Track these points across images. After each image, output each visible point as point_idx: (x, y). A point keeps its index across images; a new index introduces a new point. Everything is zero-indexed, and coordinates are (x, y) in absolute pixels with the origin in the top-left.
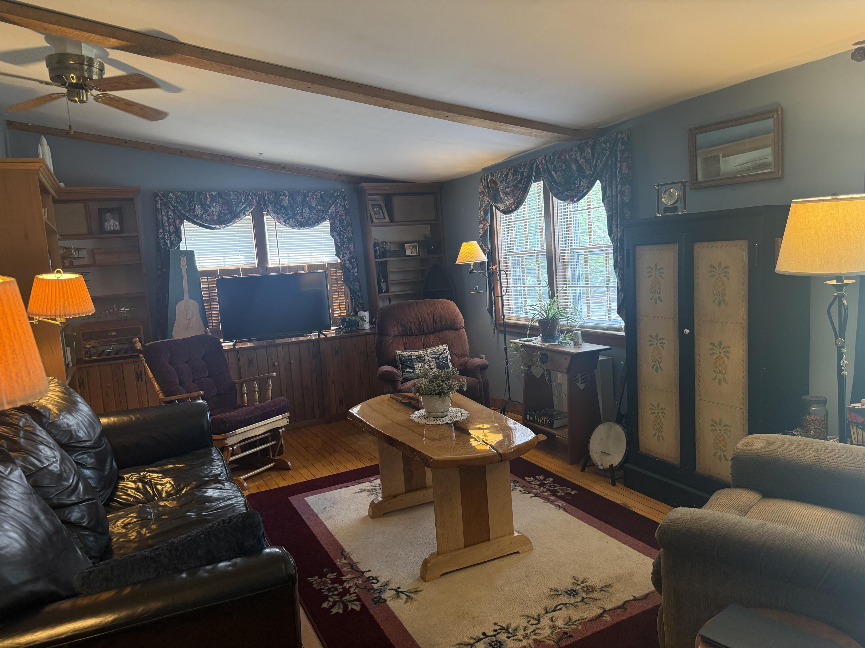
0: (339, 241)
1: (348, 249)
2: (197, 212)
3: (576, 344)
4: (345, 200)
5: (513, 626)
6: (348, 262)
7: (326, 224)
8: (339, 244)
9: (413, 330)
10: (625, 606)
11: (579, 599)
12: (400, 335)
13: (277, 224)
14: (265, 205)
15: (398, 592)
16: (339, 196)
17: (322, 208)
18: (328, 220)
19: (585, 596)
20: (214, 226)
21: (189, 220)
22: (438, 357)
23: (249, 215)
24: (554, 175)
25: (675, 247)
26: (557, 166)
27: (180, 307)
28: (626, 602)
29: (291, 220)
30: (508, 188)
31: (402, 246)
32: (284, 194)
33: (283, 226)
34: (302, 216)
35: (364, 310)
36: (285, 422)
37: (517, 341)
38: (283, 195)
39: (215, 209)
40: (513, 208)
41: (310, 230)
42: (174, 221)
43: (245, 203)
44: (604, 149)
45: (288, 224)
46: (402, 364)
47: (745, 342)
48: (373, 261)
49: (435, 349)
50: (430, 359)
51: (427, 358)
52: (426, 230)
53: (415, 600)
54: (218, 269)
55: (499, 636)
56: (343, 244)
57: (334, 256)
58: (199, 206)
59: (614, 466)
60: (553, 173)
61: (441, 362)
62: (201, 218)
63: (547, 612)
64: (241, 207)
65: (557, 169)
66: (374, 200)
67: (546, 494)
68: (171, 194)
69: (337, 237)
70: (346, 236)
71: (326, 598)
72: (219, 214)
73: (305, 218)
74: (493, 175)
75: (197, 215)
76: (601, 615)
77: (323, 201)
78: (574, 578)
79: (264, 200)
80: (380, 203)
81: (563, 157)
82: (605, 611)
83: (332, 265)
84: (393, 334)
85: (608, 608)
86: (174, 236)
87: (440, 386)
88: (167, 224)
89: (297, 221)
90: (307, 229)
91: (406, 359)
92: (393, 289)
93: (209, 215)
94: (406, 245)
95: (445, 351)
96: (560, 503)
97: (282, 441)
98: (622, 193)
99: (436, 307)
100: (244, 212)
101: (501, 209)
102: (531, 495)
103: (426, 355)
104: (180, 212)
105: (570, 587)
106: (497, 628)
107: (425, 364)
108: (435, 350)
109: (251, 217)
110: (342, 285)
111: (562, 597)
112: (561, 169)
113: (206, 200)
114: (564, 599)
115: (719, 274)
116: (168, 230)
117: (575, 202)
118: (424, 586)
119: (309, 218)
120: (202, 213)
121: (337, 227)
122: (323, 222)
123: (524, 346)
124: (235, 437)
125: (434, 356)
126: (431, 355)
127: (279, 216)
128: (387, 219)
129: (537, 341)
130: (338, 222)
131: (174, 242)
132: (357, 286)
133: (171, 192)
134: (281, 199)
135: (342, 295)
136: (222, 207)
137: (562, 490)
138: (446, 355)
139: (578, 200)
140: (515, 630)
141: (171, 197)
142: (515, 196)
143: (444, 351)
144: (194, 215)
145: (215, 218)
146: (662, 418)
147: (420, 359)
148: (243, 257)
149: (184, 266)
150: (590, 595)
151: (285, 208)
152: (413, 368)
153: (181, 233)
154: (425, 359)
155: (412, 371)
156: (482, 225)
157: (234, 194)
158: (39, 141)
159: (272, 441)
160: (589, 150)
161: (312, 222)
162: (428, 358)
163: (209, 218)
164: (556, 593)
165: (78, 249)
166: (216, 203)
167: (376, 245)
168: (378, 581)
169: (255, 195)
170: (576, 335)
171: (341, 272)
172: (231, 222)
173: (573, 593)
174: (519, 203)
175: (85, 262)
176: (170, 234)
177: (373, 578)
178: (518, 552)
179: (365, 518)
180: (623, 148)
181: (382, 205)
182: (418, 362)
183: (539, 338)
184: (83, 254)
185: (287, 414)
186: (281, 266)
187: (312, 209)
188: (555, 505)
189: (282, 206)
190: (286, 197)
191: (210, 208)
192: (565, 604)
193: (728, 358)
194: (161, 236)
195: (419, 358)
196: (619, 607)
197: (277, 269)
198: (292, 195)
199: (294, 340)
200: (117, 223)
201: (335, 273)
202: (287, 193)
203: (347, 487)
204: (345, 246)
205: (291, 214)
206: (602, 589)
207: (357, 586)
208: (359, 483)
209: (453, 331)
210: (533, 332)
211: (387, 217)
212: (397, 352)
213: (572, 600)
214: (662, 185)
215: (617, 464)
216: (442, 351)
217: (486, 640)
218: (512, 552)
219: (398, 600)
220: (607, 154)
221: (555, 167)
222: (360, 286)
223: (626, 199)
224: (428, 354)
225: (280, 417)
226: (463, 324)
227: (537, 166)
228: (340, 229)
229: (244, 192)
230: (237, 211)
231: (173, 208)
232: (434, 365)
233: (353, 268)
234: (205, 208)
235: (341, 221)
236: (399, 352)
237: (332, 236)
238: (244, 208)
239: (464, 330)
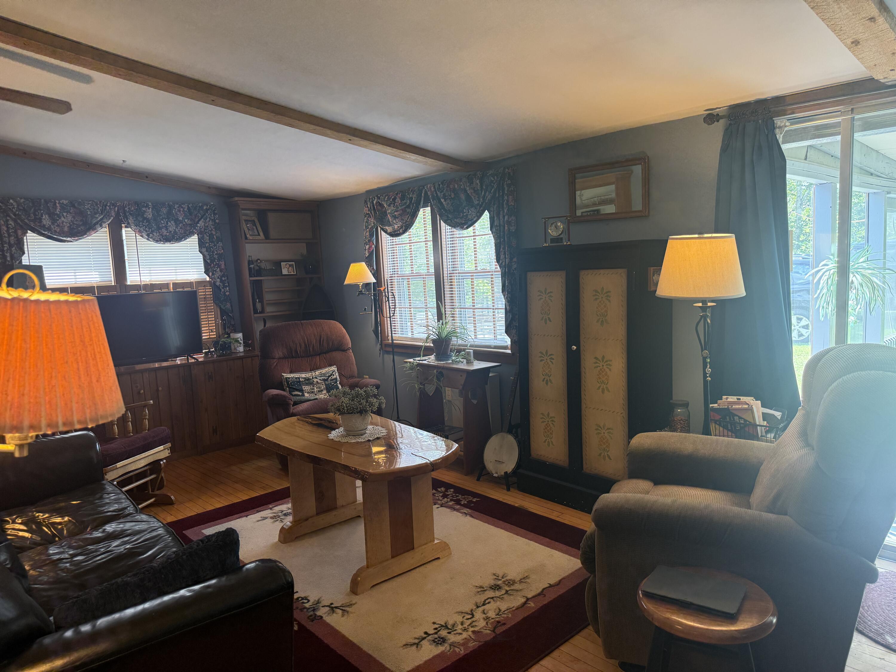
0: (208, 257)
1: (219, 266)
2: (44, 222)
3: (469, 362)
5: (451, 622)
6: (219, 280)
7: (195, 239)
8: (209, 261)
9: (299, 352)
10: (544, 593)
11: (503, 592)
12: (285, 358)
13: (139, 237)
14: (126, 217)
15: (332, 608)
16: (209, 209)
17: (189, 222)
18: (196, 235)
19: (508, 589)
20: (65, 239)
21: (33, 231)
22: (327, 379)
23: (106, 227)
24: (444, 203)
25: (563, 274)
26: (447, 194)
28: (544, 589)
29: (155, 234)
30: (397, 211)
31: (277, 264)
32: (147, 206)
33: (146, 240)
34: (167, 229)
35: (236, 332)
36: (167, 453)
37: (411, 360)
38: (146, 207)
39: (66, 219)
40: (401, 231)
41: (176, 244)
42: (16, 232)
43: (102, 214)
44: (492, 181)
45: (151, 238)
46: (289, 388)
47: (625, 356)
48: (247, 279)
49: (324, 371)
50: (319, 381)
51: (315, 380)
52: (302, 249)
53: (352, 613)
54: (69, 286)
55: (440, 632)
56: (212, 261)
57: (203, 274)
58: (47, 216)
59: (508, 472)
60: (442, 200)
61: (331, 383)
62: (49, 229)
63: (478, 607)
64: (97, 218)
65: (447, 197)
66: (246, 215)
67: (451, 503)
68: (11, 201)
69: (206, 253)
70: (216, 252)
72: (71, 225)
73: (171, 232)
74: (379, 198)
75: (44, 226)
76: (525, 603)
77: (191, 214)
78: (494, 575)
79: (125, 212)
80: (253, 218)
81: (451, 186)
82: (528, 599)
83: (200, 283)
84: (277, 356)
85: (530, 596)
86: (16, 249)
88: (6, 235)
89: (161, 235)
90: (173, 244)
91: (294, 382)
92: (269, 309)
93: (58, 226)
94: (282, 263)
95: (334, 373)
96: (466, 510)
97: (163, 474)
98: (509, 223)
99: (322, 328)
100: (100, 224)
101: (389, 231)
102: (437, 506)
103: (315, 377)
104: (22, 221)
105: (492, 582)
106: (437, 626)
107: (314, 386)
108: (324, 372)
109: (107, 230)
110: (211, 305)
111: (487, 592)
112: (450, 197)
113: (55, 209)
114: (491, 594)
115: (602, 298)
116: (7, 241)
117: (465, 229)
118: (355, 599)
119: (176, 232)
120: (50, 224)
121: (207, 243)
122: (191, 237)
123: (419, 365)
124: (115, 471)
125: (323, 378)
126: (320, 377)
127: (142, 229)
128: (262, 236)
129: (431, 360)
130: (208, 238)
131: (15, 255)
132: (228, 306)
133: (13, 199)
134: (144, 211)
135: (212, 316)
136: (74, 217)
137: (464, 498)
138: (335, 377)
139: (467, 228)
140: (453, 625)
141: (12, 204)
142: (403, 220)
143: (333, 373)
144: (39, 226)
145: (66, 229)
146: (551, 425)
147: (308, 381)
148: (97, 273)
150: (512, 588)
151: (148, 220)
152: (302, 391)
153: (23, 245)
154: (313, 381)
155: (300, 394)
156: (367, 247)
157: (89, 204)
159: (151, 475)
160: (478, 182)
161: (179, 237)
162: (317, 380)
163: (58, 229)
164: (482, 589)
166: (67, 212)
167: (250, 262)
168: (309, 601)
169: (114, 205)
170: (469, 353)
171: (211, 291)
172: (85, 234)
173: (496, 587)
174: (407, 227)
176: (11, 246)
177: (303, 599)
178: (438, 558)
179: (276, 543)
180: (509, 182)
181: (256, 220)
182: (307, 384)
183: (432, 357)
185: (169, 445)
186: (142, 283)
187: (178, 223)
188: (461, 513)
189: (145, 219)
190: (149, 209)
191: (60, 218)
192: (492, 598)
193: (610, 370)
195: (307, 380)
196: (539, 594)
197: (137, 287)
198: (156, 206)
199: (157, 365)
201: (204, 292)
202: (150, 204)
203: (247, 516)
204: (215, 263)
205: (155, 227)
206: (521, 581)
208: (258, 512)
209: (341, 352)
210: (428, 351)
211: (261, 234)
212: (283, 374)
213: (497, 593)
214: (548, 218)
215: (511, 470)
216: (331, 372)
217: (430, 638)
218: (433, 558)
219: (335, 615)
220: (495, 186)
221: (444, 195)
222: (231, 306)
223: (513, 229)
224: (317, 376)
225: (161, 448)
226: (350, 346)
227: (426, 193)
228: (210, 245)
229: (100, 202)
230: (94, 221)
231: (14, 217)
232: (323, 387)
233: (224, 287)
234: (53, 217)
235: (211, 236)
236: (286, 375)
237: (201, 252)
238: (101, 220)
239: (351, 351)
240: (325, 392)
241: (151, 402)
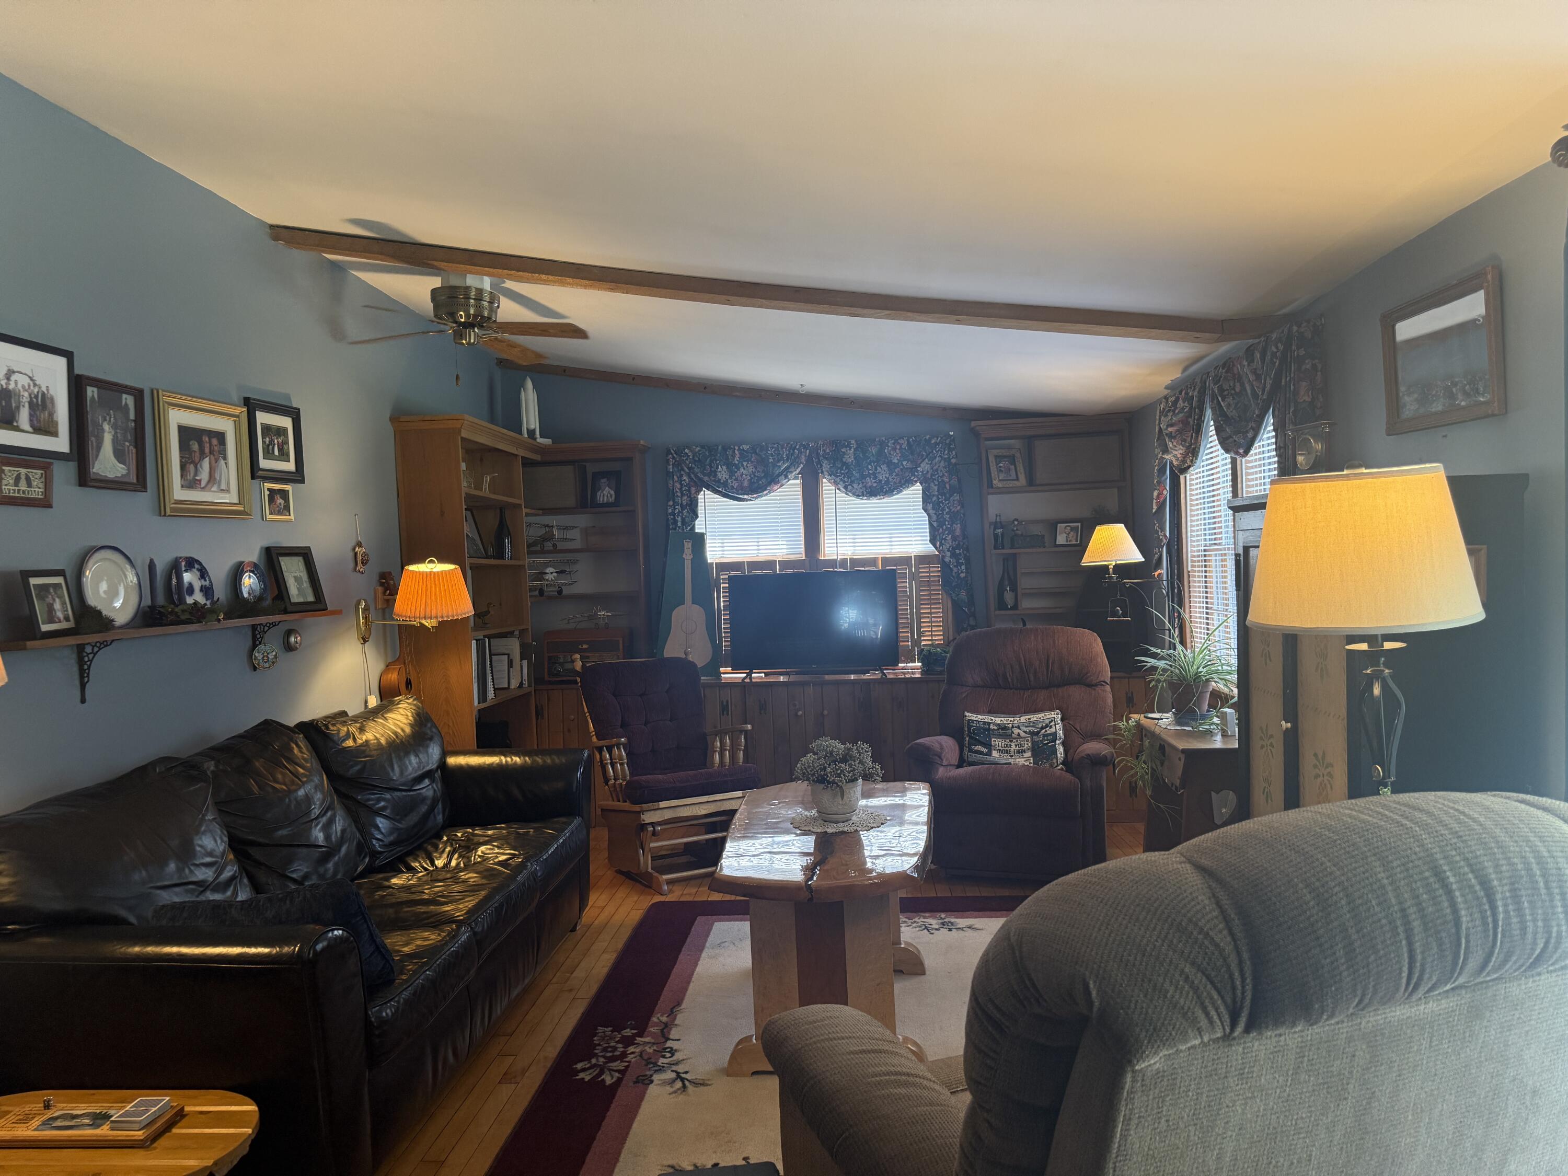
0: (935, 518)
1: (951, 532)
2: (719, 476)
3: (1225, 735)
4: (950, 450)
6: (948, 554)
7: (916, 490)
8: (935, 524)
9: (1010, 680)
12: (982, 686)
13: (839, 492)
14: (819, 463)
15: (678, 1078)
16: (938, 444)
17: (909, 465)
18: (918, 484)
20: (741, 496)
21: (709, 488)
22: (1038, 733)
23: (796, 478)
24: (1222, 404)
27: (678, 615)
29: (855, 486)
31: (1051, 527)
32: (849, 446)
33: (844, 495)
34: (875, 478)
38: (846, 447)
41: (887, 500)
42: (689, 490)
43: (787, 460)
44: (1274, 355)
45: (850, 491)
46: (971, 737)
48: (992, 553)
49: (1035, 717)
50: (1023, 734)
51: (1016, 731)
53: (687, 1095)
54: (746, 560)
56: (942, 523)
57: (927, 544)
58: (724, 467)
60: (1220, 399)
61: (1042, 741)
62: (725, 484)
64: (780, 467)
65: (1226, 393)
68: (687, 450)
69: (931, 512)
70: (947, 510)
71: (591, 1057)
72: (752, 478)
73: (880, 481)
75: (719, 480)
77: (912, 454)
79: (817, 458)
83: (923, 559)
84: (969, 682)
86: (688, 512)
88: (679, 494)
89: (865, 486)
90: (880, 499)
91: (979, 728)
92: (1027, 604)
93: (736, 479)
94: (1059, 525)
95: (1053, 723)
99: (1054, 641)
100: (785, 474)
103: (1016, 725)
104: (696, 476)
107: (1011, 741)
108: (1035, 719)
109: (798, 482)
110: (938, 595)
112: (1233, 392)
113: (733, 456)
116: (680, 502)
119: (887, 482)
120: (727, 477)
121: (934, 495)
122: (908, 487)
124: (657, 812)
125: (1030, 728)
126: (1026, 727)
127: (838, 479)
128: (1023, 480)
129: (1168, 721)
130: (936, 488)
131: (687, 519)
132: (963, 595)
133: (687, 448)
134: (844, 452)
135: (939, 610)
136: (756, 467)
138: (1053, 730)
141: (687, 455)
143: (1050, 722)
144: (714, 481)
145: (746, 484)
147: (1004, 731)
148: (785, 543)
149: (688, 555)
151: (849, 467)
152: (989, 746)
153: (697, 506)
154: (1013, 732)
155: (985, 750)
156: (1151, 496)
157: (773, 448)
158: (523, 384)
160: (1259, 357)
161: (890, 488)
162: (1019, 731)
163: (736, 484)
166: (748, 461)
167: (997, 525)
168: (672, 1056)
169: (806, 447)
171: (939, 571)
172: (766, 489)
174: (1194, 453)
175: (577, 545)
176: (683, 507)
177: (670, 1051)
181: (1018, 455)
182: (1000, 736)
183: (1169, 715)
184: (572, 534)
186: (839, 558)
187: (893, 467)
189: (844, 464)
190: (850, 450)
191: (739, 469)
193: (1331, 787)
194: (670, 511)
195: (1002, 729)
197: (832, 563)
198: (862, 446)
199: (850, 677)
200: (612, 492)
201: (927, 572)
202: (853, 442)
204: (944, 527)
205: (857, 475)
207: (641, 1054)
209: (1082, 688)
211: (1022, 477)
212: (967, 714)
216: (1047, 722)
222: (971, 595)
224: (1020, 725)
226: (1106, 677)
228: (939, 498)
229: (788, 444)
230: (778, 472)
231: (687, 471)
232: (1027, 745)
233: (959, 564)
234: (732, 468)
235: (941, 485)
236: (970, 716)
237: (925, 509)
238: (787, 469)
239: (1108, 688)
240: (1028, 754)
241: (749, 727)
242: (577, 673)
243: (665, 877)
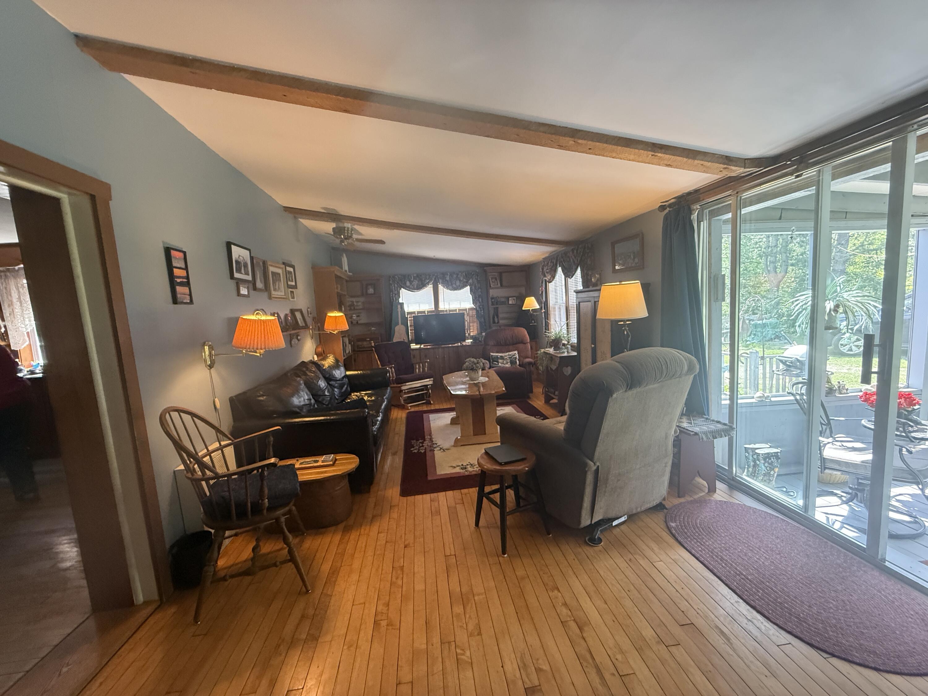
0: (474, 297)
1: (479, 300)
2: (408, 284)
3: (568, 352)
4: (478, 276)
6: (478, 307)
7: (468, 287)
8: (474, 299)
9: (501, 343)
13: (444, 289)
14: (438, 280)
15: (441, 449)
16: (474, 274)
17: (465, 280)
20: (414, 291)
21: (403, 288)
22: (511, 357)
26: (564, 260)
27: (397, 328)
29: (451, 287)
30: (548, 270)
31: (507, 299)
32: (448, 275)
33: (446, 290)
34: (456, 284)
35: (484, 332)
36: (431, 383)
37: (543, 350)
39: (416, 283)
41: (459, 291)
42: (397, 289)
43: (428, 279)
44: (581, 251)
45: (449, 288)
46: (492, 360)
47: (610, 352)
48: (491, 306)
49: (510, 353)
53: (446, 452)
54: (416, 311)
56: (476, 298)
57: (472, 305)
58: (408, 282)
61: (513, 360)
62: (409, 287)
64: (427, 281)
65: (565, 262)
66: (493, 275)
69: (473, 295)
70: (477, 294)
71: (414, 447)
72: (417, 285)
74: (544, 263)
75: (407, 286)
77: (467, 277)
79: (438, 278)
81: (567, 255)
83: (471, 309)
84: (491, 344)
86: (397, 296)
87: (472, 366)
88: (394, 290)
89: (453, 287)
90: (457, 291)
91: (495, 357)
92: (501, 322)
93: (413, 285)
94: (510, 298)
95: (515, 354)
97: (430, 391)
98: (585, 272)
99: (514, 331)
100: (428, 283)
101: (549, 279)
104: (399, 284)
107: (504, 360)
109: (432, 286)
110: (475, 320)
113: (411, 278)
118: (452, 448)
119: (459, 286)
120: (410, 285)
121: (473, 290)
122: (466, 287)
124: (406, 386)
125: (509, 356)
127: (444, 285)
128: (499, 285)
129: (551, 350)
131: (397, 298)
132: (483, 320)
133: (396, 275)
134: (446, 277)
135: (475, 325)
136: (418, 281)
138: (515, 356)
139: (571, 278)
141: (395, 278)
142: (551, 274)
144: (405, 285)
145: (415, 287)
147: (502, 358)
148: (428, 305)
149: (399, 310)
151: (447, 281)
152: (498, 362)
153: (400, 294)
155: (497, 363)
156: (541, 289)
157: (424, 275)
158: (342, 255)
159: (424, 390)
160: (576, 251)
161: (460, 288)
162: (506, 357)
163: (413, 287)
165: (357, 302)
166: (416, 279)
167: (492, 298)
170: (568, 347)
171: (475, 313)
172: (422, 288)
174: (553, 277)
175: (361, 307)
176: (395, 294)
179: (447, 423)
180: (588, 251)
181: (497, 278)
182: (501, 359)
184: (360, 303)
185: (432, 379)
186: (445, 309)
187: (461, 281)
189: (446, 280)
191: (413, 282)
194: (391, 295)
197: (443, 311)
198: (451, 275)
199: (450, 345)
200: (373, 290)
201: (472, 313)
205: (450, 284)
207: (428, 445)
209: (522, 344)
217: (462, 467)
219: (439, 451)
220: (582, 254)
224: (506, 355)
225: (428, 380)
226: (528, 341)
228: (475, 290)
229: (428, 274)
230: (425, 283)
231: (396, 283)
232: (509, 361)
233: (481, 311)
234: (411, 282)
235: (475, 287)
236: (492, 354)
237: (471, 294)
238: (429, 282)
239: (529, 344)
240: (509, 364)
241: (428, 360)
242: (373, 347)
243: (409, 405)
